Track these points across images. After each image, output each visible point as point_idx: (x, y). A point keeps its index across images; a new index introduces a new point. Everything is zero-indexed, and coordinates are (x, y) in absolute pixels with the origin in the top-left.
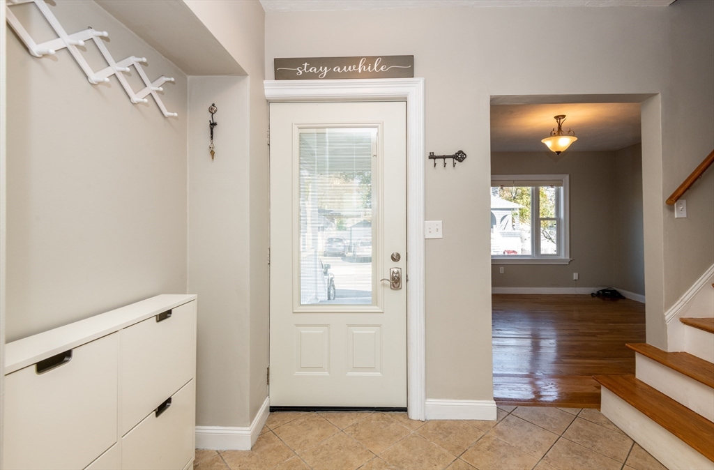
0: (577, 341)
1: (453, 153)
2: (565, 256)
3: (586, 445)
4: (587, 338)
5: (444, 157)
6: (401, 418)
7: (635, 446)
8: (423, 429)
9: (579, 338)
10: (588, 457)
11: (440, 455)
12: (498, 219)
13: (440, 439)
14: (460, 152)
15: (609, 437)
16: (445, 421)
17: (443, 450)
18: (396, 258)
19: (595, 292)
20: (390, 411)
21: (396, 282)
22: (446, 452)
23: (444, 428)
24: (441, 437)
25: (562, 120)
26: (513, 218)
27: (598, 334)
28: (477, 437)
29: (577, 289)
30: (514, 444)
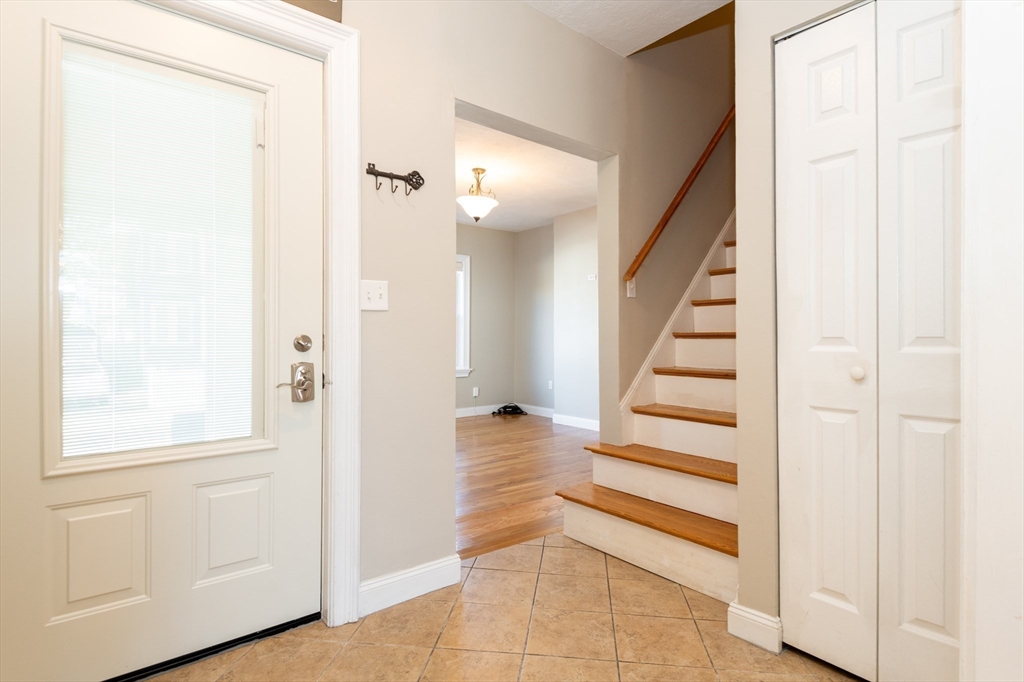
0: (501, 467)
1: (404, 173)
2: (464, 366)
3: (568, 573)
4: (510, 462)
5: (391, 177)
6: (315, 632)
7: (608, 557)
8: (361, 633)
9: (503, 463)
10: (575, 585)
11: (407, 657)
13: (396, 636)
14: (415, 174)
15: (582, 557)
16: (389, 610)
17: (407, 647)
18: (302, 346)
19: (496, 411)
20: (288, 628)
21: (304, 389)
22: (413, 648)
23: (393, 619)
24: (396, 631)
25: (481, 176)
27: (519, 455)
28: (446, 612)
29: (477, 408)
30: (495, 602)
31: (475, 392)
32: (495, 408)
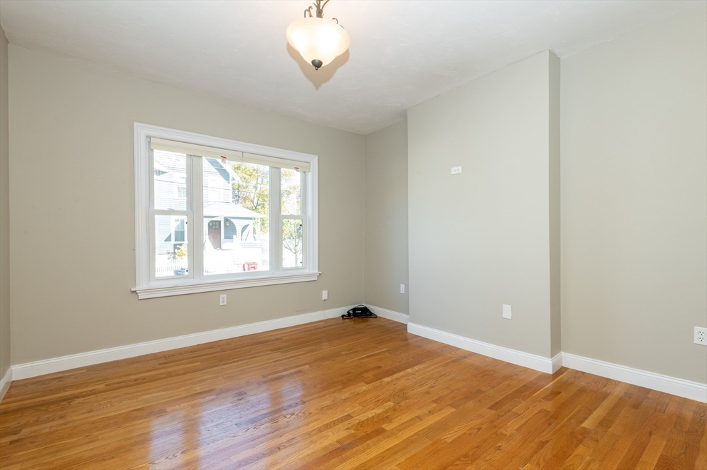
2: (313, 270)
12: (239, 230)
19: (346, 313)
26: (254, 229)
29: (326, 311)
31: (325, 295)
32: (344, 310)
